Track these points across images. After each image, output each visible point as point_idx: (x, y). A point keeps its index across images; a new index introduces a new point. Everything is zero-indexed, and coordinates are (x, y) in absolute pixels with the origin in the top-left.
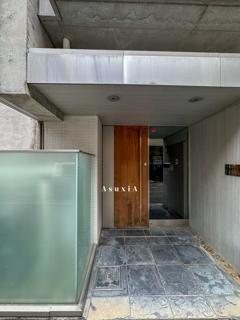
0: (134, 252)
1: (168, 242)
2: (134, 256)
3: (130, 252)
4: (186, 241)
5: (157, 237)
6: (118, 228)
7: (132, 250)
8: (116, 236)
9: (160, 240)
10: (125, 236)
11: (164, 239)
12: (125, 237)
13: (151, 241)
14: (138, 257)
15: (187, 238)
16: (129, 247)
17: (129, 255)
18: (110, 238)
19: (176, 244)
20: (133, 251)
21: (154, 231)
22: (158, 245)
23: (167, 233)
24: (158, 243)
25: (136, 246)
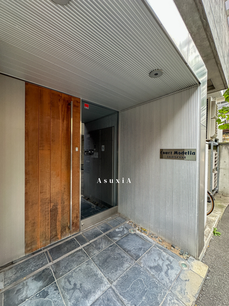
0: (75, 285)
1: (109, 240)
2: (77, 294)
3: (68, 290)
4: (123, 230)
5: (95, 241)
6: (33, 254)
7: (70, 282)
8: (34, 271)
9: (100, 243)
10: (50, 261)
11: (103, 239)
12: (51, 263)
13: (91, 250)
14: (85, 291)
15: (122, 227)
16: (63, 280)
17: (68, 297)
18: (21, 284)
19: (117, 239)
20: (72, 283)
21: (89, 233)
22: (101, 251)
23: (103, 229)
24: (99, 248)
25: (74, 271)
